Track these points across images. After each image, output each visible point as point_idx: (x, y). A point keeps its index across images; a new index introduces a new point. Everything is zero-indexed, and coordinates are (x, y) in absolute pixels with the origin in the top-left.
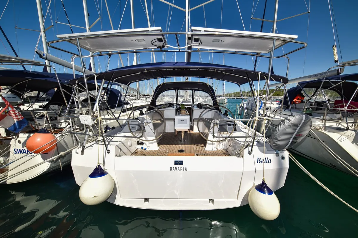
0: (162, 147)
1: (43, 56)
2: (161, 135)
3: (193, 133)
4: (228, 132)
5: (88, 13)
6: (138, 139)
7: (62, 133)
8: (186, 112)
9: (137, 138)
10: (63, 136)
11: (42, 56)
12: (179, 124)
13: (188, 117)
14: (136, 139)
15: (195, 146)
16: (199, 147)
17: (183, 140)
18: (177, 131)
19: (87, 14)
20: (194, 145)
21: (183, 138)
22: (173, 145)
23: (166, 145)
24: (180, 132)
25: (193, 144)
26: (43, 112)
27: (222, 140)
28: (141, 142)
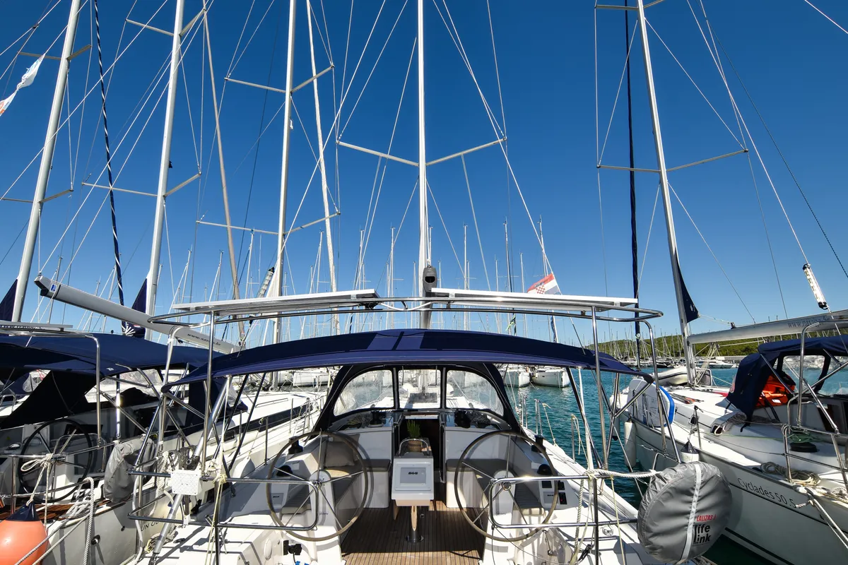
0: (354, 559)
1: (50, 291)
2: (354, 520)
3: (446, 512)
4: (543, 509)
5: (170, 162)
6: (288, 534)
7: (64, 518)
8: (424, 444)
9: (284, 532)
10: (65, 530)
11: (48, 290)
12: (403, 485)
13: (428, 463)
14: (282, 534)
15: (453, 555)
16: (462, 558)
17: (414, 534)
18: (398, 504)
19: (168, 165)
20: (448, 553)
21: (414, 529)
22: (387, 554)
23: (365, 555)
24: (406, 510)
25: (446, 551)
26: (41, 459)
27: (527, 536)
28: (294, 544)
